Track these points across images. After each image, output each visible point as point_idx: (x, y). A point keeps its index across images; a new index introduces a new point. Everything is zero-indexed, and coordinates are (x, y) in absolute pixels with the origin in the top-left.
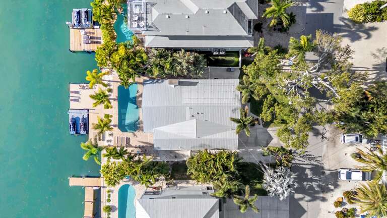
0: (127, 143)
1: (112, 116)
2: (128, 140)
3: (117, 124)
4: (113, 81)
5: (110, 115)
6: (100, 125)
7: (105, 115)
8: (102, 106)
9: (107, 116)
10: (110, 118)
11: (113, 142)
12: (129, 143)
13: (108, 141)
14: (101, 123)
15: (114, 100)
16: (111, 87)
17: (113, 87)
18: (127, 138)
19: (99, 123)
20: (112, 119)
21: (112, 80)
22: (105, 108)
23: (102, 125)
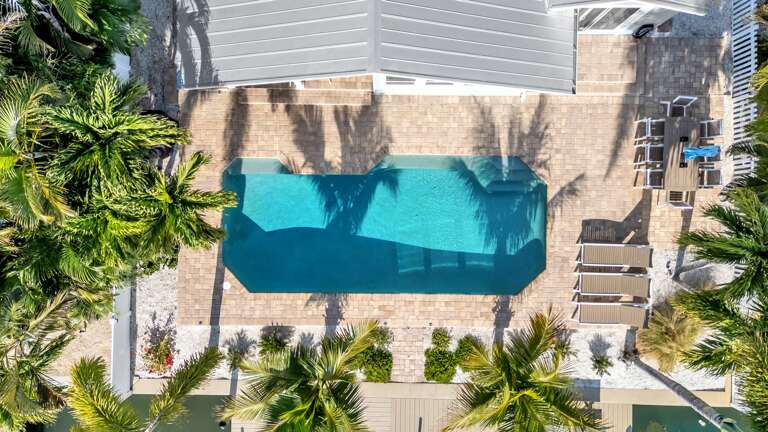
0: (619, 240)
1: (440, 336)
2: (595, 231)
3: (490, 299)
4: (215, 320)
5: (428, 344)
6: (511, 408)
7: (431, 375)
8: (369, 393)
9: (439, 365)
10: (453, 347)
11: (604, 330)
12: (615, 225)
13: (601, 362)
14: (493, 407)
15: (333, 316)
16: (254, 332)
17: (250, 320)
18: (583, 239)
19: (493, 420)
20: (457, 331)
21: (207, 328)
22: (386, 378)
23: (507, 396)
